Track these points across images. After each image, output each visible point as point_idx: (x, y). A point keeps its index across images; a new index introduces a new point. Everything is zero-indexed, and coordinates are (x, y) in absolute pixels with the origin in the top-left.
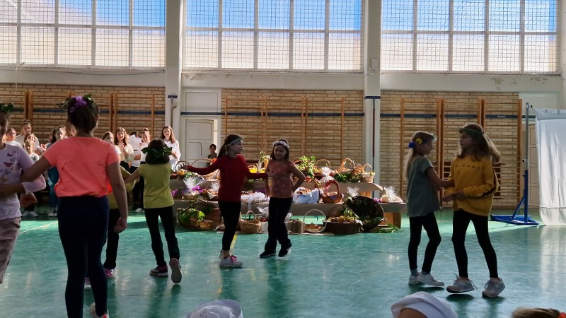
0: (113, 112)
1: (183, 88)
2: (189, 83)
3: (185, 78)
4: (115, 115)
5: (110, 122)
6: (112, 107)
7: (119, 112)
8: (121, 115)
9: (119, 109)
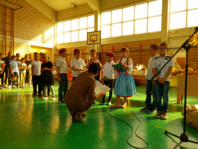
0: (140, 51)
1: (169, 38)
2: (171, 36)
3: (170, 34)
4: (141, 52)
5: (139, 54)
6: (140, 49)
7: (143, 50)
8: (144, 51)
9: (143, 49)
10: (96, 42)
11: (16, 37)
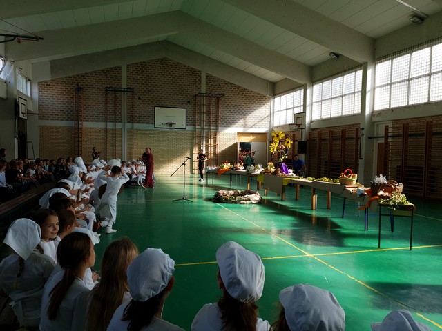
1: (373, 122)
2: (375, 119)
10: (301, 127)
11: (221, 126)
